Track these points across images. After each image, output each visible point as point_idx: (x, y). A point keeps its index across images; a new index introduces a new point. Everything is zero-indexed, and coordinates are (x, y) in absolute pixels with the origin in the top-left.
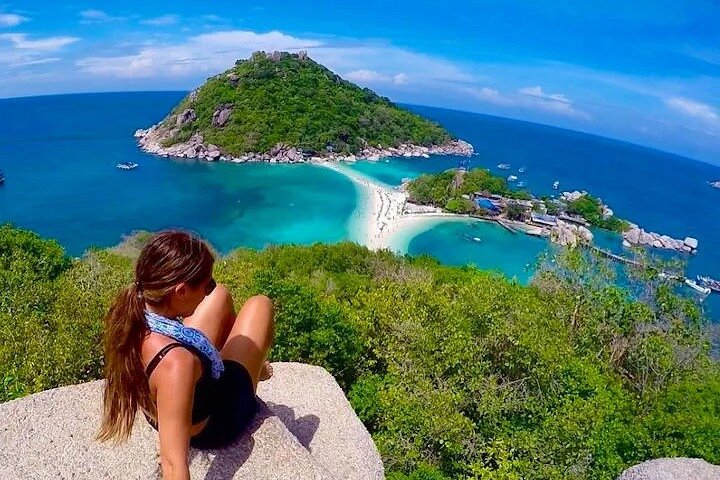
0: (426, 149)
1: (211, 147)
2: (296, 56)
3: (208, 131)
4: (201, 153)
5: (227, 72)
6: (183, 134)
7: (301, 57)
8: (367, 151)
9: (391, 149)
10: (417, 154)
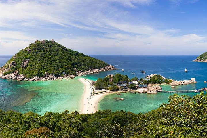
0: (98, 70)
1: (21, 75)
2: (51, 41)
3: (20, 70)
4: (18, 77)
5: (26, 48)
6: (11, 70)
7: (52, 41)
8: (77, 73)
9: (86, 71)
10: (95, 72)
